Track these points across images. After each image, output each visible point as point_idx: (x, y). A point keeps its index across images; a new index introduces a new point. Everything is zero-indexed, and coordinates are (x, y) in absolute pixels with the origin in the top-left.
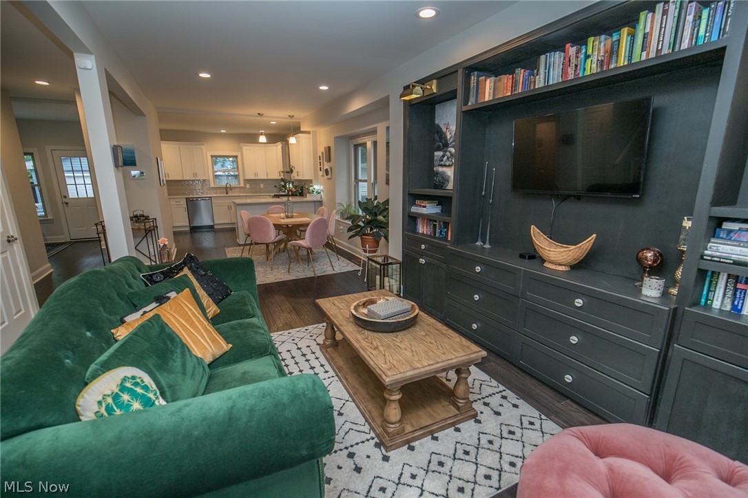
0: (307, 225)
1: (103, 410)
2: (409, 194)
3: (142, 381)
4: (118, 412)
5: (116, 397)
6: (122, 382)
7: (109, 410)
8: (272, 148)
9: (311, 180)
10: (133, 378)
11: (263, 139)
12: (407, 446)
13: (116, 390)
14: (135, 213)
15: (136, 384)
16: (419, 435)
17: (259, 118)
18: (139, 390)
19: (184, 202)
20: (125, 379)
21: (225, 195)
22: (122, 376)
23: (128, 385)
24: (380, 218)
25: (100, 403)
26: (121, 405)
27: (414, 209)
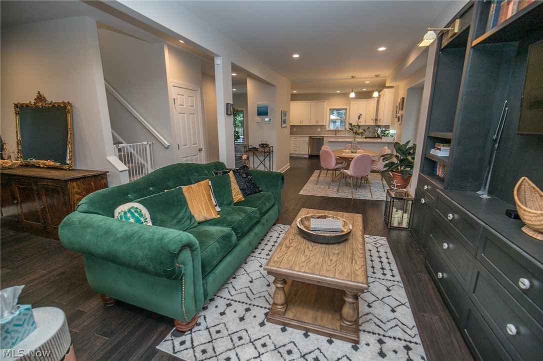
0: (352, 159)
1: (119, 217)
2: (428, 136)
3: (141, 212)
4: (124, 220)
5: (125, 213)
6: (131, 208)
7: (121, 217)
8: (372, 101)
9: (389, 126)
10: (136, 208)
11: (352, 95)
12: (283, 327)
13: (127, 211)
14: (262, 143)
15: (136, 212)
16: (294, 325)
17: (352, 80)
18: (136, 214)
19: (307, 139)
20: (132, 208)
21: (334, 136)
22: (132, 206)
23: (132, 210)
24: (409, 158)
25: (119, 213)
26: (126, 217)
27: (433, 152)
